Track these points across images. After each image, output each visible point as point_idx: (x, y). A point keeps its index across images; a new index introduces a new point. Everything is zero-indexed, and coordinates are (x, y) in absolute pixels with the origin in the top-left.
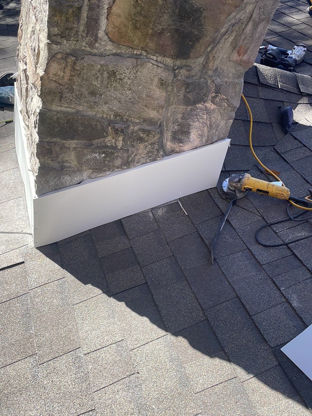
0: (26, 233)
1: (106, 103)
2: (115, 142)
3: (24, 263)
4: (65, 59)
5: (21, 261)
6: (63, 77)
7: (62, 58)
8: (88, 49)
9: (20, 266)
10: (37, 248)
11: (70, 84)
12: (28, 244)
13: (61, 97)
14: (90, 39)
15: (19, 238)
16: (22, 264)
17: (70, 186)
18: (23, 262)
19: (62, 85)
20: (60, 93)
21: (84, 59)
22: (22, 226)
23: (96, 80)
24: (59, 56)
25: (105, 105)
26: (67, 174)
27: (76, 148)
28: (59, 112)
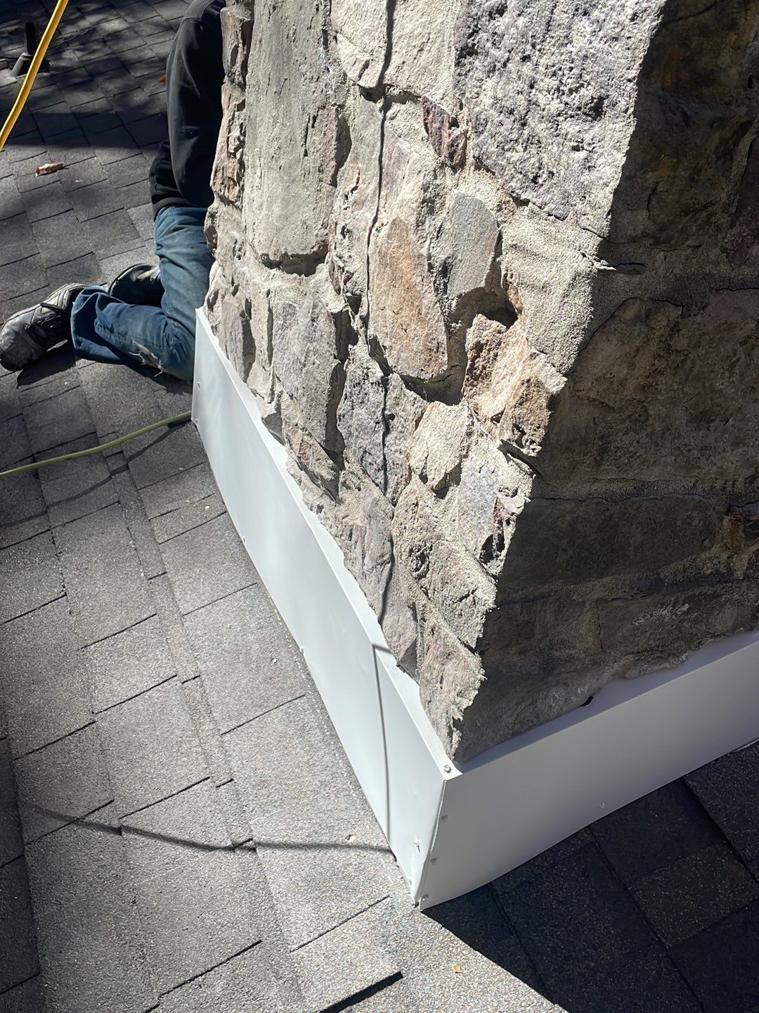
0: (366, 847)
1: (736, 444)
2: (728, 558)
3: (402, 977)
4: (647, 317)
5: (388, 971)
6: (622, 383)
7: (637, 318)
8: (724, 269)
9: (392, 994)
10: (427, 912)
11: (643, 402)
12: (391, 893)
13: (604, 451)
14: (740, 234)
15: (350, 869)
16: (397, 984)
17: (559, 715)
18: (398, 976)
19: (611, 409)
20: (601, 438)
21: (709, 308)
22: (342, 815)
23: (727, 374)
24: (630, 313)
25: (733, 450)
26: (557, 684)
27: (606, 601)
28: (585, 501)
